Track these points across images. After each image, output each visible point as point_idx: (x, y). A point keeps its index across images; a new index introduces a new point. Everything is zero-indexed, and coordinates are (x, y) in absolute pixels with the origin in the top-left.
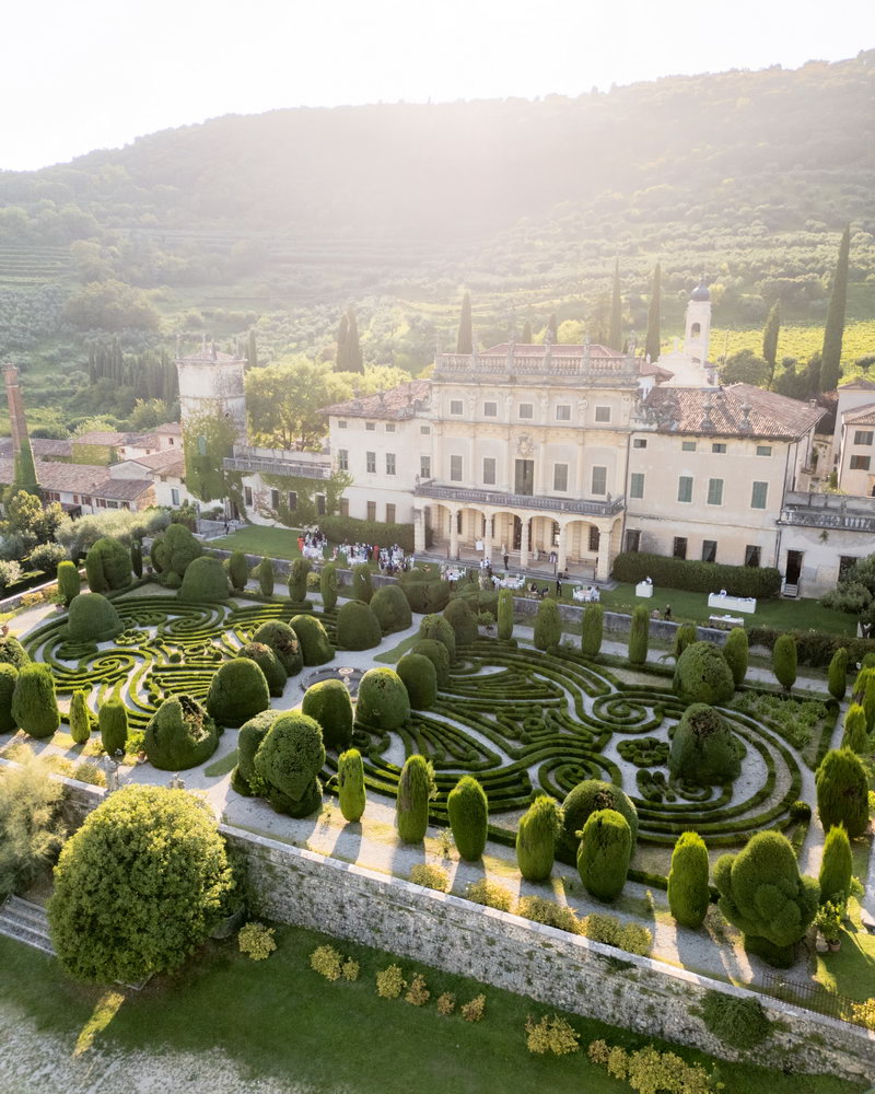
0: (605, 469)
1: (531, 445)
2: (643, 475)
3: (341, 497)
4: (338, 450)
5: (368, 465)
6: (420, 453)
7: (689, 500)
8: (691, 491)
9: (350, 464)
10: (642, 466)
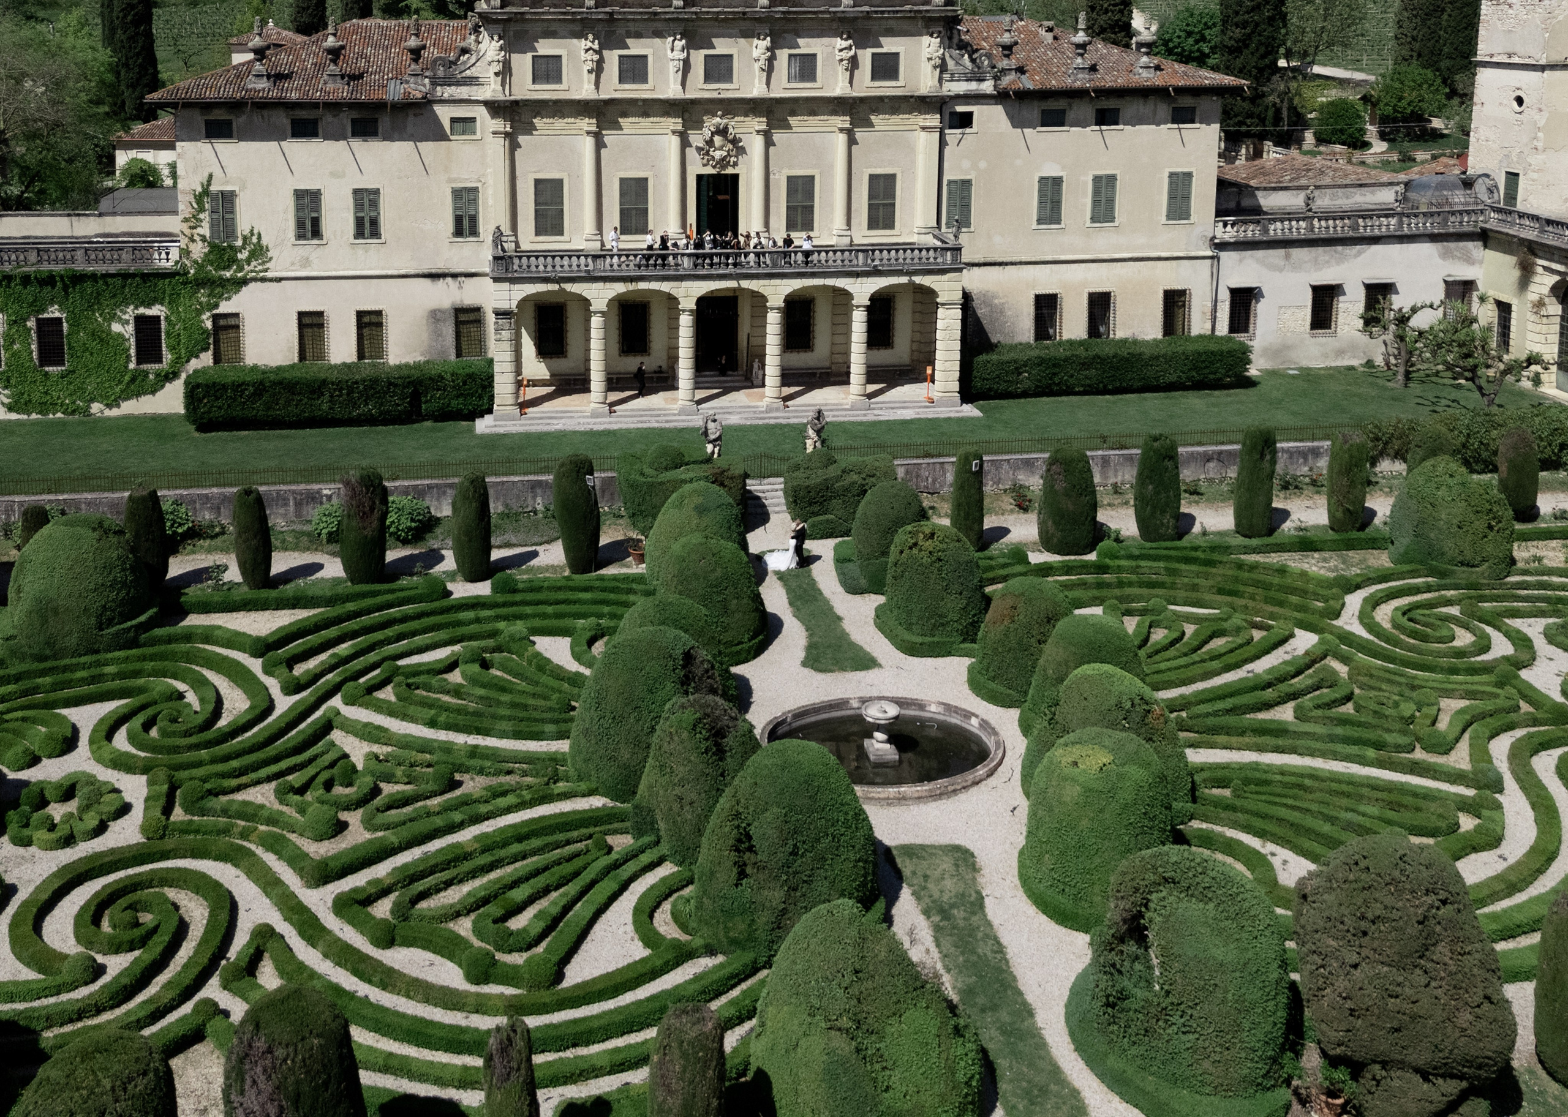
0: (893, 177)
1: (734, 142)
2: (969, 182)
3: (215, 312)
4: (206, 192)
5: (300, 223)
6: (450, 180)
7: (1058, 222)
8: (1059, 202)
9: (243, 225)
10: (966, 164)
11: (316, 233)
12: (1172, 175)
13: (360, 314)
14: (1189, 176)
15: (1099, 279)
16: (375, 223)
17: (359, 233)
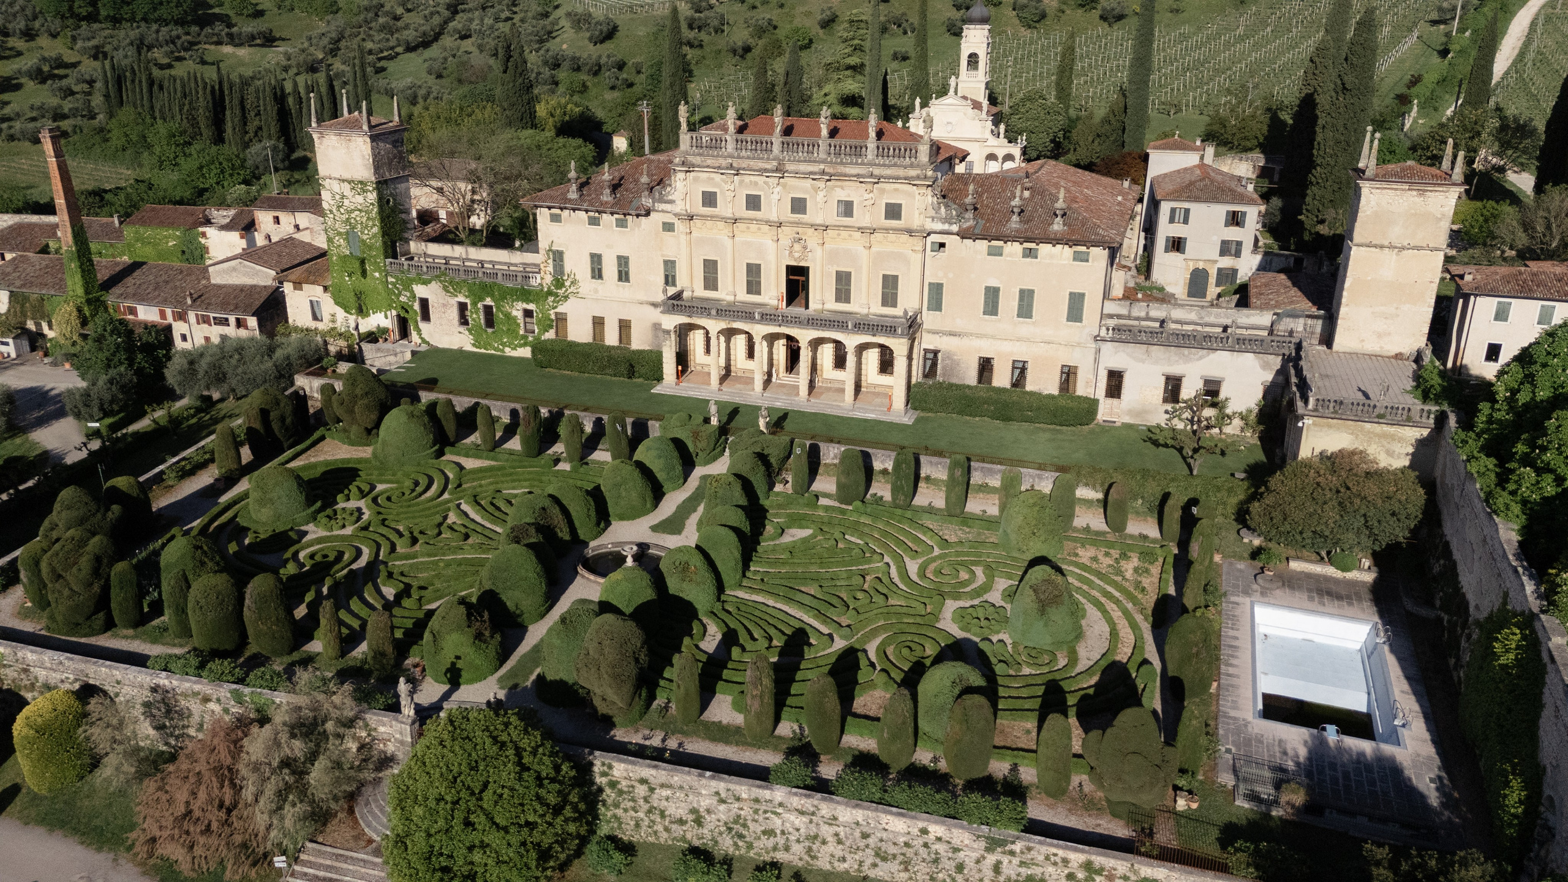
0: (897, 277)
1: (805, 248)
2: (942, 285)
3: (556, 310)
4: (550, 250)
5: (593, 270)
6: (663, 255)
7: (996, 314)
8: (997, 302)
9: (567, 270)
10: (941, 274)
11: (600, 277)
12: (1071, 294)
13: (620, 321)
14: (1082, 296)
15: (1021, 352)
16: (627, 274)
17: (620, 279)
